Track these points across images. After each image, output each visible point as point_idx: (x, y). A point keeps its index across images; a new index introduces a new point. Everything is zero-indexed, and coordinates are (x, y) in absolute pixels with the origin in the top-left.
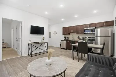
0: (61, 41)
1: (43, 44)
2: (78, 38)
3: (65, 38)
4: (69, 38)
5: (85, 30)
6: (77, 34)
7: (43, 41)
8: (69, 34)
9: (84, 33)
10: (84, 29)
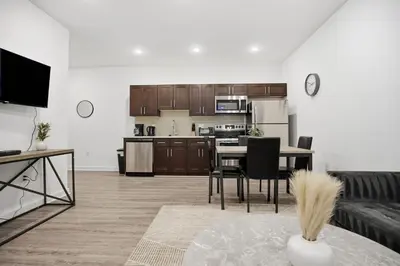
0: (126, 140)
1: (39, 165)
2: (193, 129)
3: (140, 127)
4: (156, 131)
5: (218, 101)
6: (190, 115)
7: (42, 144)
8: (158, 114)
9: (216, 111)
10: (217, 98)
